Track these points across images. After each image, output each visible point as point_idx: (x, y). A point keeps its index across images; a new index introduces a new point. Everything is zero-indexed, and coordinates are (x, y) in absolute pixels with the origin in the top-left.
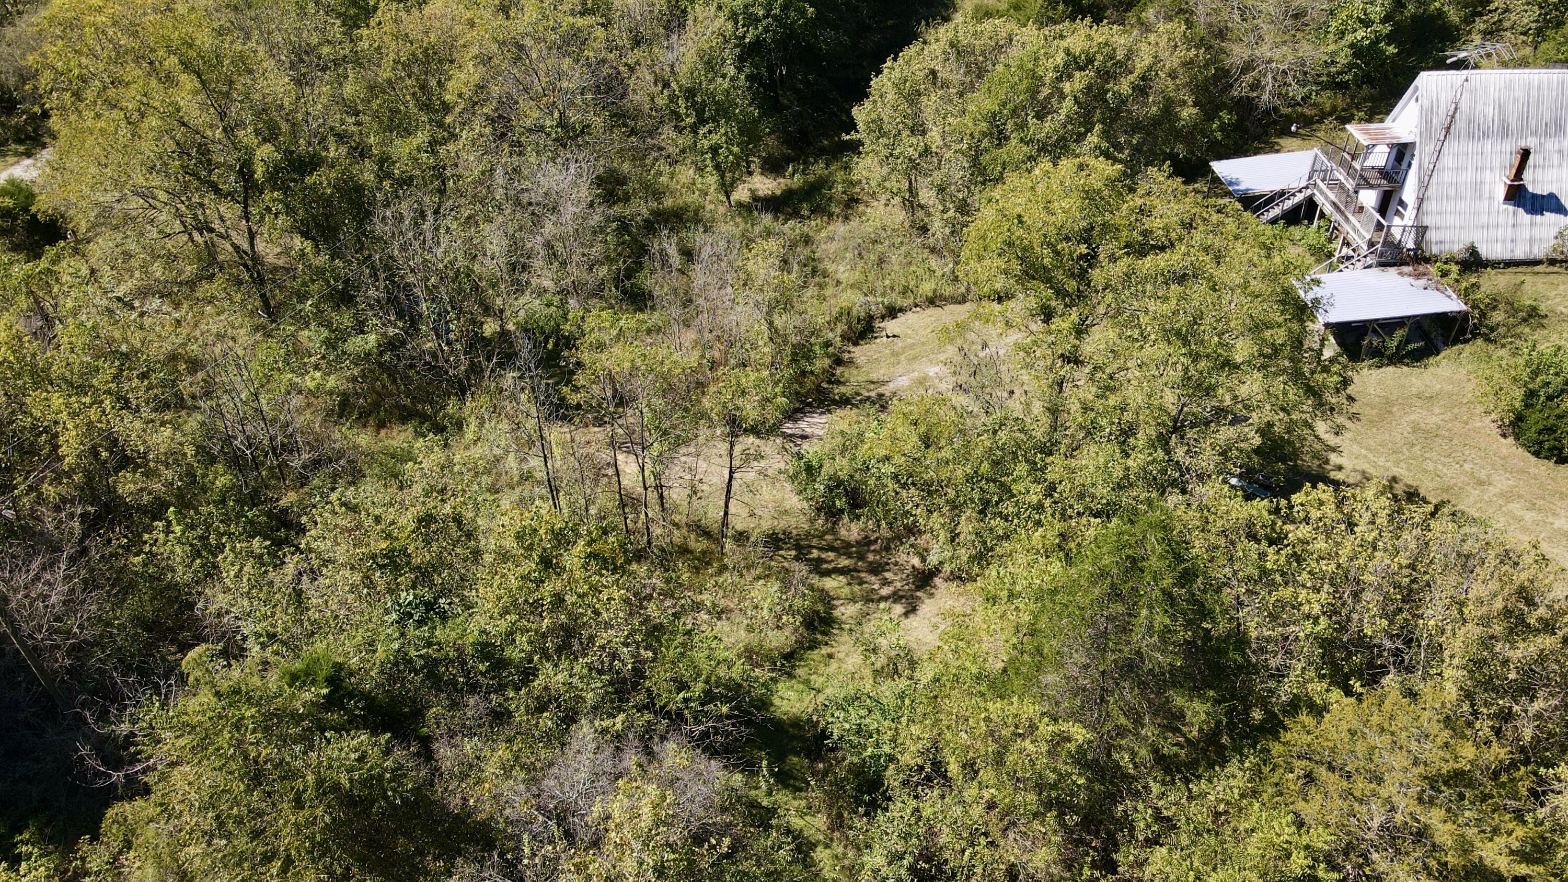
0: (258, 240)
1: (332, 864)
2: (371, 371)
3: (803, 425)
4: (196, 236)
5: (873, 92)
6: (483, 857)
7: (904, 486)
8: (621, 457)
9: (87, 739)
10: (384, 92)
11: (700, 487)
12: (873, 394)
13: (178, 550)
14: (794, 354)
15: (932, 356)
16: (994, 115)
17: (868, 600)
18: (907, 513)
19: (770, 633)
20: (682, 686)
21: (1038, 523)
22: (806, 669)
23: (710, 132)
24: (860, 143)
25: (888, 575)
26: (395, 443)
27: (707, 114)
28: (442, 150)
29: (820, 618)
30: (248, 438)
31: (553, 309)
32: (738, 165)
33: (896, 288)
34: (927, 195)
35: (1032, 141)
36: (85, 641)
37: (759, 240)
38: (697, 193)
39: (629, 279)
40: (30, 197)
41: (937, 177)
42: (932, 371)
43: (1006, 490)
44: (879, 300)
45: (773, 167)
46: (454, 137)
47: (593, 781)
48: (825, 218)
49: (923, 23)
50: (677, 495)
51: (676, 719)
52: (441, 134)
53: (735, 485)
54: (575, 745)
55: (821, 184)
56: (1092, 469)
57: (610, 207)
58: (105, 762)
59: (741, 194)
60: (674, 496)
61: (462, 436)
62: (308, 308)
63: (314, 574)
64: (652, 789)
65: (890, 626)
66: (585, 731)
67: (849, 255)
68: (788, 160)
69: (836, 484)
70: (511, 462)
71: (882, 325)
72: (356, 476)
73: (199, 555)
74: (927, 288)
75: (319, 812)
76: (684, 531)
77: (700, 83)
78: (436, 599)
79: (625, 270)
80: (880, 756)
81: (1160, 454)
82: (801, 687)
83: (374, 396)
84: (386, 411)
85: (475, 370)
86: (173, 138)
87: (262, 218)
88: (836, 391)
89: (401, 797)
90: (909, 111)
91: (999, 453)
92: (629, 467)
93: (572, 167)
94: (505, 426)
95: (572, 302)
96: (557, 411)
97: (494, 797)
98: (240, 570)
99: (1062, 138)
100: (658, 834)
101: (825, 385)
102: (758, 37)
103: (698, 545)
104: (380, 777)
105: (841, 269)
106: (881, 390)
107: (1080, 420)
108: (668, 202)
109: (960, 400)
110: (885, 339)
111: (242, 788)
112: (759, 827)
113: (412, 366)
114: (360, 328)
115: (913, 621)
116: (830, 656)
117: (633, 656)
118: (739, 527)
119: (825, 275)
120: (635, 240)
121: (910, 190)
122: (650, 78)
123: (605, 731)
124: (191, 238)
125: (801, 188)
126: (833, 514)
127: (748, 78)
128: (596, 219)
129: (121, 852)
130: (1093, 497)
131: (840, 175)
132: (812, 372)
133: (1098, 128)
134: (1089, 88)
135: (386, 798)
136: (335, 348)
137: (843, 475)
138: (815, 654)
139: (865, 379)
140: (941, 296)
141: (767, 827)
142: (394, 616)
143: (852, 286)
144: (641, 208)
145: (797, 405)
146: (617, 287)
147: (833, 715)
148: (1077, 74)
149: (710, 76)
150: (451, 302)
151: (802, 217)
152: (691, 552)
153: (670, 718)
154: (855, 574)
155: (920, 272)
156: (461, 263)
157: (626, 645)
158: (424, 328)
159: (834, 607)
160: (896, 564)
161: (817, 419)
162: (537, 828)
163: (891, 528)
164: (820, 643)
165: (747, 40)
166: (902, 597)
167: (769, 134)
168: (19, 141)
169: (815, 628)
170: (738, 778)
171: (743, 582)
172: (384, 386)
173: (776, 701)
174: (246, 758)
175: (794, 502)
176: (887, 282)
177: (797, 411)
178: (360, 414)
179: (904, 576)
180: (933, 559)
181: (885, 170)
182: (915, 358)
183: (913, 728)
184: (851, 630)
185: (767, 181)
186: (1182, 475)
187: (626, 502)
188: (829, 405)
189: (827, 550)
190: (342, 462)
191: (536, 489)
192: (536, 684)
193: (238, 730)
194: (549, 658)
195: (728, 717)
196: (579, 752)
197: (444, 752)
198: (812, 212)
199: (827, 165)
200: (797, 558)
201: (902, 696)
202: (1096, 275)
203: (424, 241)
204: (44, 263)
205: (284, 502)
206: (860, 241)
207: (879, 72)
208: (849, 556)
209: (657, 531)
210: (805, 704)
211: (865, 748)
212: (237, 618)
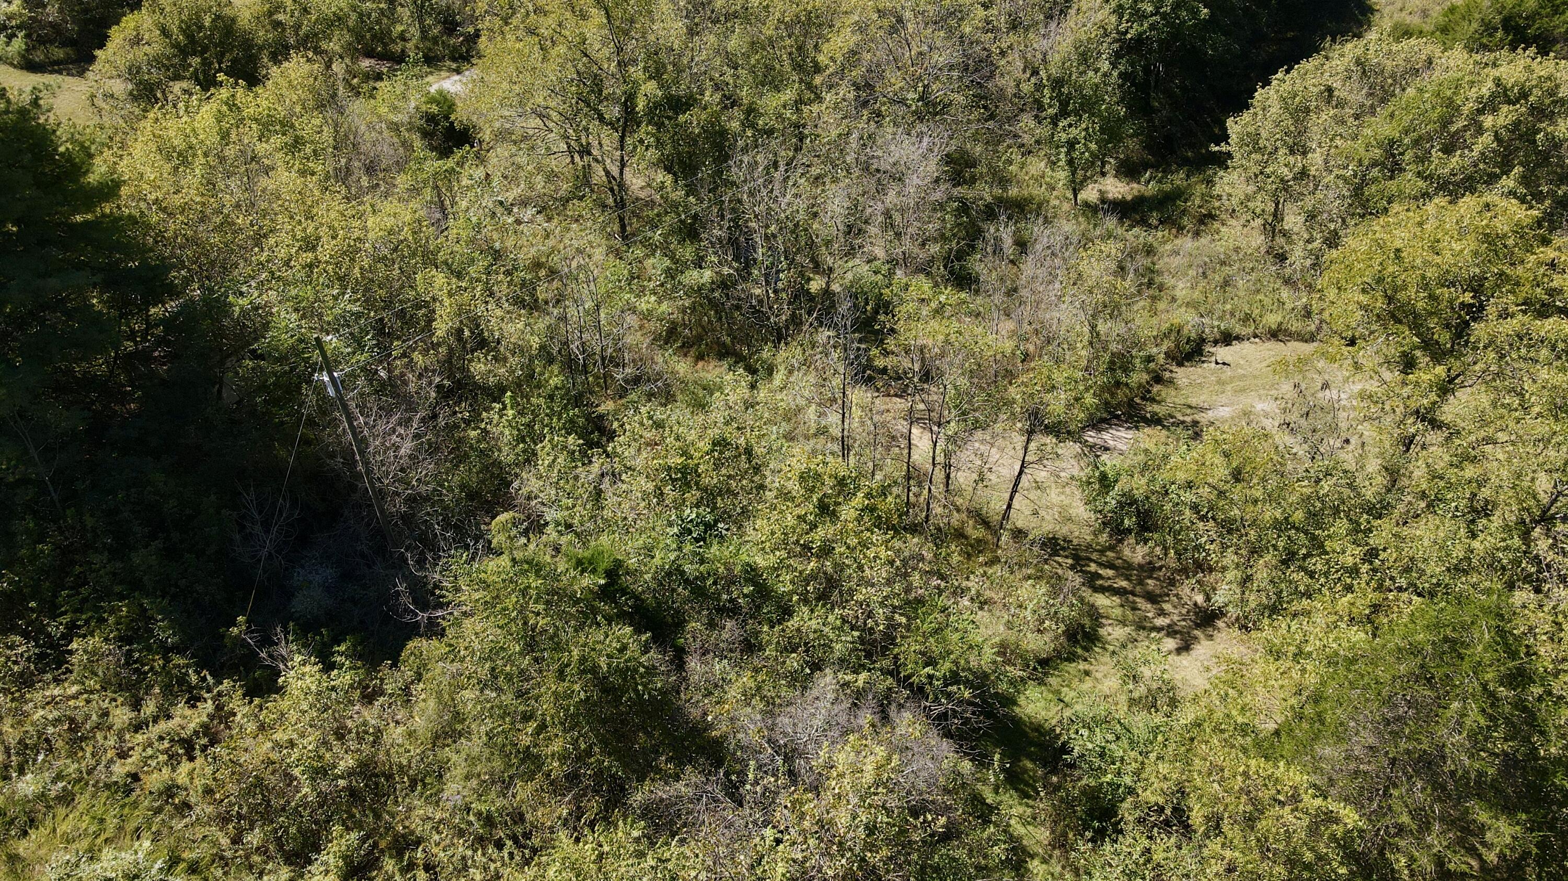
0: (627, 169)
1: (578, 738)
2: (701, 305)
3: (1106, 436)
4: (577, 158)
5: (1255, 103)
6: (710, 771)
7: (1203, 518)
8: (915, 431)
9: (405, 578)
10: (765, 49)
11: (988, 475)
12: (1188, 419)
13: (507, 432)
14: (1112, 362)
15: (1262, 392)
16: (1392, 142)
17: (1140, 627)
18: (1198, 548)
19: (1029, 635)
20: (931, 662)
21: (1349, 589)
22: (1059, 679)
23: (1070, 125)
24: (1229, 155)
25: (1167, 607)
26: (709, 376)
27: (1071, 107)
28: (805, 109)
29: (1084, 632)
30: (583, 344)
31: (880, 277)
32: (1093, 163)
33: (1237, 314)
34: (1293, 220)
35: (1430, 176)
36: (419, 494)
37: (1097, 241)
38: (1044, 186)
39: (959, 260)
40: (451, 107)
41: (1309, 202)
42: (1259, 406)
43: (1318, 546)
44: (1216, 323)
45: (1129, 171)
46: (819, 99)
47: (825, 730)
48: (1174, 231)
49: (1329, 38)
50: (963, 478)
51: (919, 692)
52: (808, 95)
53: (1025, 481)
54: (815, 692)
55: (1177, 195)
56: (1426, 543)
57: (954, 186)
58: (415, 602)
59: (1090, 194)
60: (961, 480)
61: (771, 381)
62: (657, 237)
63: (615, 477)
64: (881, 752)
65: (1156, 656)
66: (827, 681)
67: (1192, 273)
68: (1146, 166)
69: (1128, 501)
70: (811, 413)
71: (1212, 350)
72: (668, 397)
73: (524, 441)
74: (1272, 320)
75: (577, 687)
76: (964, 516)
77: (1071, 74)
78: (716, 522)
79: (957, 252)
80: (1119, 786)
81: (1516, 542)
82: (1050, 696)
83: (700, 330)
84: (707, 345)
85: (796, 321)
86: (575, 66)
87: (635, 148)
88: (1149, 409)
89: (649, 694)
90: (1292, 128)
91: (1318, 504)
92: (922, 441)
93: (926, 140)
94: (812, 378)
95: (899, 273)
96: (864, 372)
97: (732, 719)
98: (554, 461)
99: (1470, 178)
100: (876, 794)
101: (1137, 400)
102: (1140, 34)
103: (975, 532)
104: (636, 670)
105: (1181, 285)
106: (1197, 417)
107: (1424, 486)
108: (1013, 192)
109: (1284, 439)
110: (1213, 365)
111: (517, 649)
112: (978, 817)
113: (738, 308)
114: (699, 263)
115: (1184, 660)
116: (1087, 673)
117: (887, 619)
118: (1020, 524)
119: (1161, 288)
120: (973, 223)
121: (1275, 215)
122: (1020, 64)
123: (846, 684)
124: (573, 162)
125: (1153, 198)
126: (1120, 533)
127: (1121, 75)
128: (938, 195)
129: (412, 682)
130: (1422, 572)
131: (1201, 188)
132: (1127, 385)
133: (1518, 170)
134: (1517, 124)
135: (636, 691)
136: (673, 278)
137: (1138, 494)
138: (1071, 667)
139: (1182, 402)
140: (1286, 330)
141: (986, 822)
142: (676, 530)
143: (1188, 305)
144: (985, 192)
145: (1105, 415)
146: (945, 267)
147: (1077, 733)
148: (1505, 108)
149: (1081, 68)
150: (785, 251)
151: (1150, 226)
152: (966, 538)
153: (912, 691)
154: (1131, 598)
155: (1267, 301)
156: (801, 216)
157: (882, 604)
158: (756, 272)
159: (1102, 626)
160: (1177, 595)
161: (1122, 433)
162: (764, 758)
163: (1179, 560)
164: (1079, 657)
165: (1129, 36)
166: (1176, 632)
167: (1132, 136)
168: (454, 59)
169: (1077, 642)
170: (966, 766)
171: (1012, 577)
172: (710, 321)
173: (1022, 700)
174: (525, 623)
175: (1081, 511)
176: (1228, 307)
177: (1103, 420)
178: (684, 344)
179: (1184, 611)
180: (1219, 599)
181: (1251, 189)
182: (1243, 390)
183: (1160, 766)
184: (1114, 653)
185: (1120, 185)
186: (1539, 571)
187: (912, 475)
188: (1138, 422)
189: (1106, 567)
190: (659, 384)
191: (829, 445)
192: (789, 624)
193: (524, 596)
194: (806, 601)
195: (970, 703)
196: (817, 698)
197: (693, 664)
198: (1161, 223)
199: (1188, 176)
200: (1072, 567)
201: (1155, 731)
202: (1479, 330)
203: (772, 191)
204: (450, 163)
205: (602, 409)
206: (1207, 260)
207: (1267, 83)
208: (1128, 578)
209: (937, 510)
210: (1051, 714)
211: (1105, 773)
212: (543, 504)
